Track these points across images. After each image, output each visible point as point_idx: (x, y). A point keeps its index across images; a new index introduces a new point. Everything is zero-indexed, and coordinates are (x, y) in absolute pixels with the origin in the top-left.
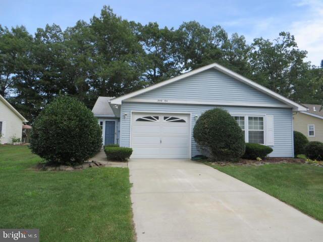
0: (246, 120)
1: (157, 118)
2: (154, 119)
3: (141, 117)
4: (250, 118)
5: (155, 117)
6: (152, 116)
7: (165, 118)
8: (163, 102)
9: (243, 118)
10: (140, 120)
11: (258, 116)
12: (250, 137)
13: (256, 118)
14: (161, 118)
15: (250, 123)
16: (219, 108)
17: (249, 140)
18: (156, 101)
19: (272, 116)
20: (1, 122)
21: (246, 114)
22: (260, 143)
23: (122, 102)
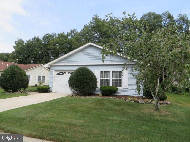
0: (111, 73)
1: (65, 73)
3: (59, 72)
5: (65, 72)
6: (63, 72)
7: (69, 73)
8: (67, 65)
9: (108, 72)
10: (58, 74)
12: (113, 83)
13: (117, 72)
14: (67, 72)
15: (113, 75)
16: (85, 66)
20: (44, 77)
21: (111, 69)
22: (119, 86)
23: (51, 66)
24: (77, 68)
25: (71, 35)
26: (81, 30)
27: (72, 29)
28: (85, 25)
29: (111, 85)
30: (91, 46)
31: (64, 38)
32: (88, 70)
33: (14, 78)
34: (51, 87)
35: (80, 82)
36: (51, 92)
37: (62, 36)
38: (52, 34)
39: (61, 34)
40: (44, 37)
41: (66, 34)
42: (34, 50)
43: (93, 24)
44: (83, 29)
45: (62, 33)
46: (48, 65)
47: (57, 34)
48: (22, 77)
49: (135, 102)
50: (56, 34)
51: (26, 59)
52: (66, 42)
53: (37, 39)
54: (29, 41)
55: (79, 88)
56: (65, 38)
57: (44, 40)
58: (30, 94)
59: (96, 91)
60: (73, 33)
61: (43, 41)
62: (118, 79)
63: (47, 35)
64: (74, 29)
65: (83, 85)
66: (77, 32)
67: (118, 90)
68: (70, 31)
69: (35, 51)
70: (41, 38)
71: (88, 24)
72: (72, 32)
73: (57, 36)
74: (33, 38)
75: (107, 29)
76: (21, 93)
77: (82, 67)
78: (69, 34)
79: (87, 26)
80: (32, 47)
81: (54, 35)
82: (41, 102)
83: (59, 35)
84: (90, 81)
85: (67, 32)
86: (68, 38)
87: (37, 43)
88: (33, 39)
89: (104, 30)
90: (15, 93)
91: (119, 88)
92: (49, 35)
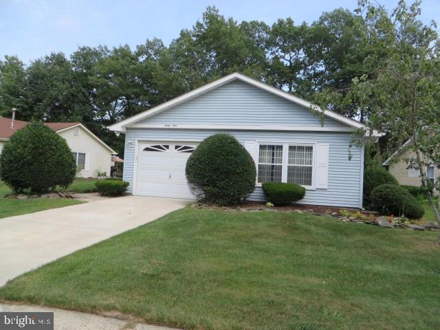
0: (286, 151)
1: (167, 147)
2: (163, 149)
3: (149, 146)
4: (291, 148)
5: (165, 146)
6: (161, 145)
7: (176, 147)
8: (171, 127)
9: (280, 147)
10: (147, 149)
11: (305, 145)
12: (289, 175)
13: (301, 148)
14: (172, 147)
15: (290, 155)
17: (288, 180)
18: (162, 126)
19: (328, 144)
20: (84, 154)
21: (286, 142)
22: (307, 184)
23: (127, 129)
24: (207, 135)
25: (147, 53)
26: (172, 43)
27: (151, 40)
28: (182, 31)
29: (284, 179)
30: (237, 82)
31: (130, 59)
32: (234, 142)
33: (42, 158)
34: (130, 182)
35: (219, 173)
36: (130, 194)
37: (123, 53)
38: (97, 49)
39: (122, 50)
40: (77, 54)
41: (133, 50)
42: (52, 86)
43: (203, 30)
44: (178, 41)
45: (123, 46)
46: (122, 127)
47: (111, 48)
48: (61, 155)
49: (367, 223)
50: (106, 47)
51: (31, 109)
52: (134, 69)
53: (59, 60)
54: (37, 64)
55: (217, 187)
56: (132, 59)
57: (75, 62)
58: (87, 200)
59: (252, 194)
60: (152, 49)
61: (73, 66)
62: (304, 165)
63: (84, 49)
64: (156, 40)
65: (227, 180)
66: (163, 46)
67: (307, 193)
68: (144, 43)
69: (54, 88)
70: (68, 58)
71: (190, 29)
72: (150, 45)
73: (108, 54)
74: (49, 55)
75: (239, 43)
76: (59, 197)
77: (218, 133)
78: (141, 51)
79: (188, 33)
80: (45, 79)
81: (102, 51)
82: (143, 224)
83: (116, 51)
84: (242, 169)
85: (138, 46)
86: (138, 60)
87: (59, 68)
88: (47, 58)
89: (234, 44)
90: (44, 196)
91: (307, 187)
92: (90, 49)
